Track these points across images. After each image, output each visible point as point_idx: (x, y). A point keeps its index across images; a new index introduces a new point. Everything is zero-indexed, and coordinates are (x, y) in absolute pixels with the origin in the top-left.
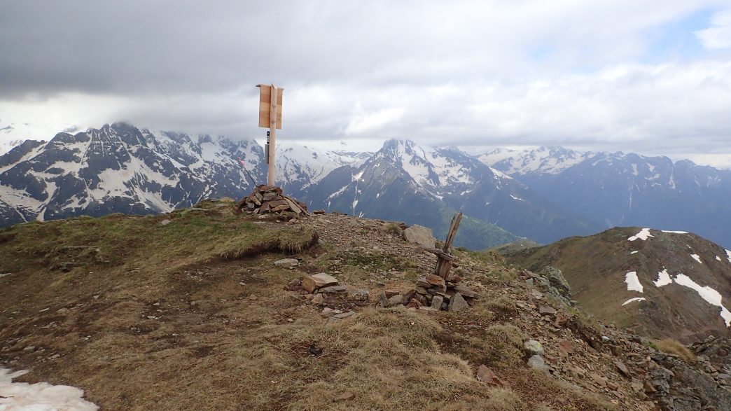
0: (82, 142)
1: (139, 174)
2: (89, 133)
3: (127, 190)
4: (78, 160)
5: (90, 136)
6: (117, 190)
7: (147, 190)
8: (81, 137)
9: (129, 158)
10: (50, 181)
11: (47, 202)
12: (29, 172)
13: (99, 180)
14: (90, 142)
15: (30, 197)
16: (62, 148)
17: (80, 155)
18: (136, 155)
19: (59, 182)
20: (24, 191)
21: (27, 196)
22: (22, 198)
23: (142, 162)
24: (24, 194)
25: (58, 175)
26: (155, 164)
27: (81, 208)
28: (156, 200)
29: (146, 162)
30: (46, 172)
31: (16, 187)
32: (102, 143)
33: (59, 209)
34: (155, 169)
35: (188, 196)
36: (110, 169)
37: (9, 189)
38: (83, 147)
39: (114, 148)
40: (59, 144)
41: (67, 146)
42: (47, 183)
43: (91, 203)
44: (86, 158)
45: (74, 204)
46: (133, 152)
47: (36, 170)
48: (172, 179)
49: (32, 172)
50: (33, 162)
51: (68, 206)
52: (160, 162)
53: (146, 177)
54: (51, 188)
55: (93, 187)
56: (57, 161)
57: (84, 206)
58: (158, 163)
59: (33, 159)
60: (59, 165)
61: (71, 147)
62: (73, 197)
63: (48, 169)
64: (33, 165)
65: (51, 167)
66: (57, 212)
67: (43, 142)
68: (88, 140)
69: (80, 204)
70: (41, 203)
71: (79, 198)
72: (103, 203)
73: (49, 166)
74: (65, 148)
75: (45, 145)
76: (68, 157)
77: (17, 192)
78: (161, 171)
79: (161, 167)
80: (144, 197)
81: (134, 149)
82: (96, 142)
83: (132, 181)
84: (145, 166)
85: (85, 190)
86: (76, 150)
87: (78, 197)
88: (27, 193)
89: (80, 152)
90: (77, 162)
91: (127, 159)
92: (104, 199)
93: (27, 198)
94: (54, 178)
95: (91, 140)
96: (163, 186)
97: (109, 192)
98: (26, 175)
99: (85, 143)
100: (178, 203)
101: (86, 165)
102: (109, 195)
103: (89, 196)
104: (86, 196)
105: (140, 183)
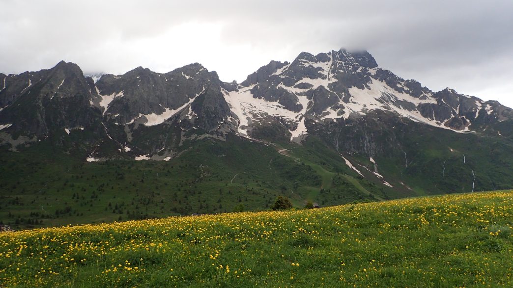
0: (323, 62)
1: (386, 93)
2: (329, 53)
3: (383, 105)
4: (324, 78)
5: (331, 57)
6: (372, 104)
7: (402, 108)
8: (322, 57)
9: (370, 80)
10: (301, 94)
11: (303, 112)
12: (279, 85)
13: (350, 96)
14: (331, 62)
15: (284, 108)
16: (307, 65)
17: (325, 73)
18: (376, 77)
19: (309, 95)
20: (277, 103)
21: (280, 107)
22: (276, 109)
23: (384, 83)
24: (278, 106)
25: (307, 90)
26: (399, 86)
27: (342, 117)
28: (417, 117)
29: (388, 83)
30: (295, 87)
31: (269, 99)
32: (343, 63)
33: (318, 118)
34: (400, 90)
35: (457, 112)
36: (356, 88)
37: (262, 101)
38: (326, 67)
39: (355, 69)
40: (304, 62)
41: (311, 63)
42: (297, 96)
43: (351, 114)
44: (333, 75)
45: (333, 115)
46: (372, 74)
47: (286, 85)
48: (424, 98)
49: (281, 85)
50: (282, 77)
51: (326, 117)
52: (403, 83)
53: (395, 96)
54: (304, 101)
55: (346, 100)
56: (304, 77)
57: (346, 116)
58: (401, 84)
59: (281, 75)
60: (306, 80)
61: (315, 65)
62: (329, 109)
63: (296, 84)
64: (283, 80)
65: (299, 83)
66: (317, 121)
67: (286, 63)
68: (329, 60)
69: (338, 114)
70: (297, 114)
71: (336, 111)
72: (365, 114)
73: (297, 82)
74: (310, 66)
75: (288, 66)
76: (314, 73)
77: (271, 104)
78: (407, 92)
79: (406, 88)
80: (404, 113)
81: (373, 71)
82: (338, 62)
83: (383, 98)
84: (388, 87)
85: (340, 103)
86: (320, 69)
87: (335, 109)
88: (281, 105)
89: (324, 70)
90: (323, 79)
91: (368, 80)
92: (363, 111)
93: (282, 110)
94: (304, 92)
95: (332, 60)
96: (417, 105)
97: (365, 106)
98: (277, 88)
99: (327, 63)
100: (446, 121)
101: (334, 80)
102: (366, 108)
103: (346, 107)
104: (344, 108)
105: (392, 101)
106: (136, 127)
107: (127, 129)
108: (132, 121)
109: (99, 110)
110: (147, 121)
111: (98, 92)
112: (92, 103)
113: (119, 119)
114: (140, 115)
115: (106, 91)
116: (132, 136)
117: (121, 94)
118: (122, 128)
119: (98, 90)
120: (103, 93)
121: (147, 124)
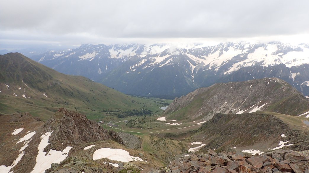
106: (304, 86)
107: (301, 87)
108: (303, 84)
109: (292, 79)
110: (307, 84)
111: (291, 72)
112: (289, 77)
113: (298, 83)
114: (305, 82)
115: (293, 72)
116: (303, 89)
117: (298, 74)
118: (299, 86)
119: (290, 71)
120: (292, 73)
121: (307, 85)
